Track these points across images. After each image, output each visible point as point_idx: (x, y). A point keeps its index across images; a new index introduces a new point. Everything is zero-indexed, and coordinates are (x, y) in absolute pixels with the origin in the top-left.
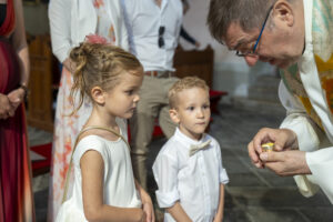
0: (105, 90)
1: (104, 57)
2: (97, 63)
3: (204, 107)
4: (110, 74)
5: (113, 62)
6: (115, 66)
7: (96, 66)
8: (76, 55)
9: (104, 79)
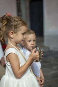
0: (15, 33)
1: (15, 20)
2: (12, 23)
3: (34, 41)
4: (17, 27)
5: (18, 22)
6: (19, 24)
7: (12, 24)
8: (3, 19)
9: (14, 29)
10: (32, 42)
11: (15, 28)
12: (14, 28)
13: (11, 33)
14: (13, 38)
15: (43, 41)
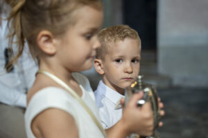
9: (52, 21)
10: (127, 64)
11: (55, 19)
12: (52, 16)
13: (44, 39)
14: (52, 55)
15: (155, 61)
